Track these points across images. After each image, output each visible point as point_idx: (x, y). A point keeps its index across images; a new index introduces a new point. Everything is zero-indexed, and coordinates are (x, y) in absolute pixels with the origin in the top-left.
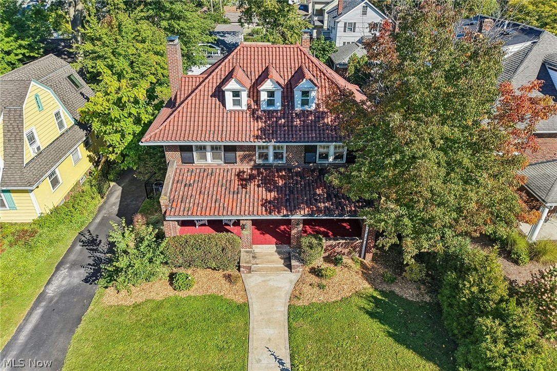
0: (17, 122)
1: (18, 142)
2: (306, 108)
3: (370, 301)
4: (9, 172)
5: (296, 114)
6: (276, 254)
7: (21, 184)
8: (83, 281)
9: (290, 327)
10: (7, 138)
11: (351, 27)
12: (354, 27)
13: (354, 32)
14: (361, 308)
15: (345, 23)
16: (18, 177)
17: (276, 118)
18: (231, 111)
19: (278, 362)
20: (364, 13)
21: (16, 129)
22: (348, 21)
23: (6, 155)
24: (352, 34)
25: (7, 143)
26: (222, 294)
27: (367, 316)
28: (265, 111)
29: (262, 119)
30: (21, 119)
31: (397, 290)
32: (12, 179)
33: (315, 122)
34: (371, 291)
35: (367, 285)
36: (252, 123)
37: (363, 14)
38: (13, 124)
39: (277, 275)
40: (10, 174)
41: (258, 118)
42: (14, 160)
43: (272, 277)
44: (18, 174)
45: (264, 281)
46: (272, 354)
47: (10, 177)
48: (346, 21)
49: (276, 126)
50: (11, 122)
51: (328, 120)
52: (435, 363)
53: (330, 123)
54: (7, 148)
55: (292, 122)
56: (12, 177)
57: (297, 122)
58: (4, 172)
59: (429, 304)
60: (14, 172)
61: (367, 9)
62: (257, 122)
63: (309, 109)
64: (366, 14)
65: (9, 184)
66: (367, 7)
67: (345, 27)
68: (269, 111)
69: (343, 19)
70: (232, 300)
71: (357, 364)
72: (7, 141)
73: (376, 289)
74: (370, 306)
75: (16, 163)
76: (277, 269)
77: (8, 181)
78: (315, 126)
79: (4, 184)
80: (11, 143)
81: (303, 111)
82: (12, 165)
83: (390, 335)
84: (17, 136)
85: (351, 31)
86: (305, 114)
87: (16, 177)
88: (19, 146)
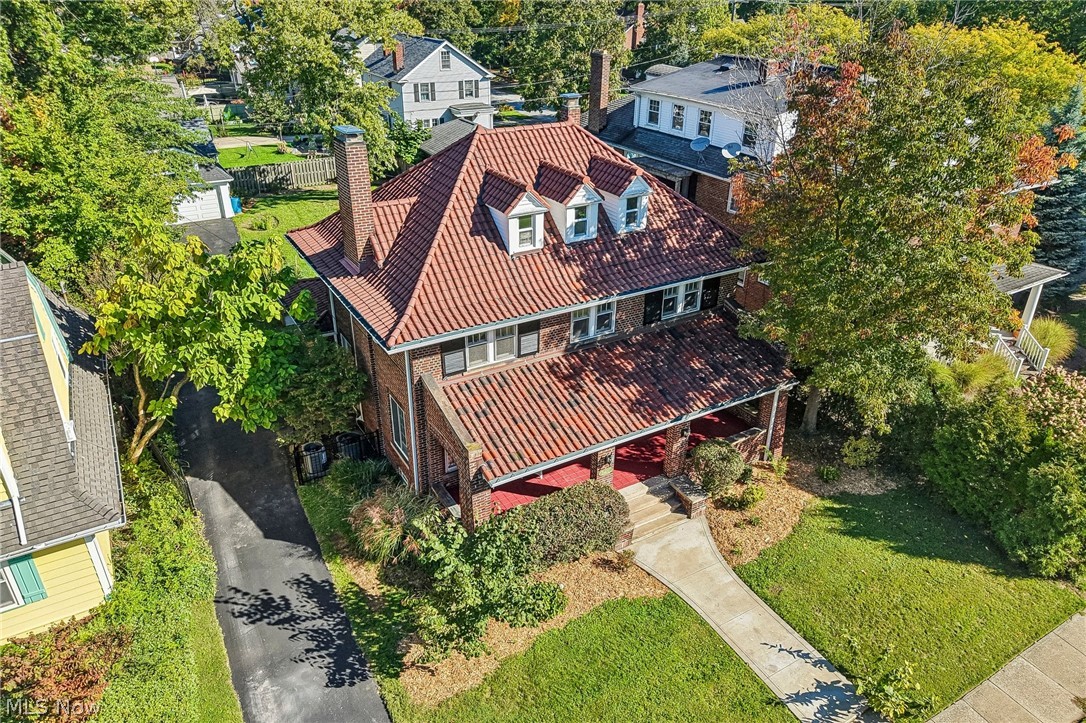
0: (31, 373)
1: (44, 423)
2: (633, 226)
3: (833, 517)
4: (38, 503)
5: (622, 240)
6: (651, 496)
7: (85, 521)
8: (327, 686)
9: (766, 600)
10: (11, 421)
11: (427, 92)
12: (433, 90)
13: (433, 99)
14: (831, 530)
15: (416, 86)
16: (71, 506)
17: (596, 254)
18: (518, 255)
19: (798, 656)
20: (446, 64)
21: (30, 392)
22: (420, 81)
23: (18, 464)
24: (430, 104)
25: (15, 432)
26: (622, 594)
27: (847, 538)
28: (572, 245)
29: (575, 260)
30: (41, 364)
31: (848, 488)
32: (55, 517)
33: (657, 248)
34: (818, 502)
35: (808, 496)
36: (563, 270)
37: (444, 66)
38: (20, 381)
39: (675, 531)
40: (43, 508)
41: (567, 260)
42: (47, 469)
43: (669, 538)
44: (68, 501)
45: (663, 548)
46: (780, 650)
47: (47, 513)
48: (416, 82)
49: (603, 268)
50: (11, 377)
51: (672, 241)
52: (976, 563)
53: (677, 246)
54: (16, 445)
55: (624, 255)
56: (52, 512)
57: (630, 254)
58: (25, 507)
59: (899, 490)
60: (52, 499)
61: (449, 57)
62: (570, 265)
63: (638, 229)
64: (448, 66)
65: (52, 531)
66: (448, 52)
67: (416, 92)
68: (580, 244)
69: (411, 78)
70: (645, 597)
71: (896, 607)
72: (13, 427)
73: (823, 497)
74: (837, 523)
75: (50, 475)
76: (666, 521)
77: (46, 526)
78: (661, 255)
79: (35, 535)
80: (26, 430)
81: (631, 234)
82: (42, 483)
83: (898, 550)
84: (39, 408)
85: (428, 98)
86: (633, 239)
87: (62, 509)
88: (49, 431)
